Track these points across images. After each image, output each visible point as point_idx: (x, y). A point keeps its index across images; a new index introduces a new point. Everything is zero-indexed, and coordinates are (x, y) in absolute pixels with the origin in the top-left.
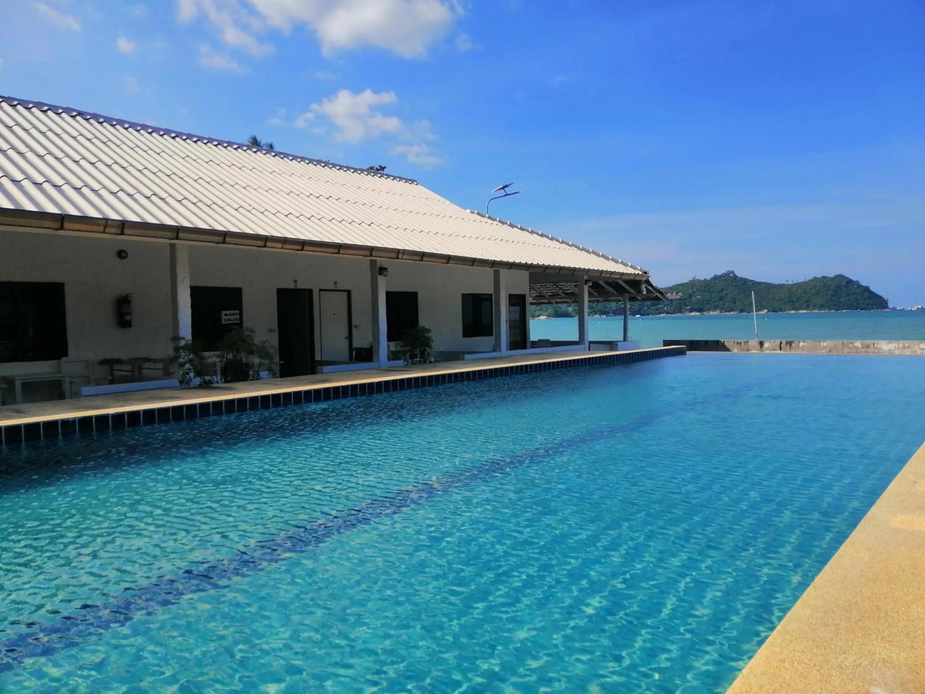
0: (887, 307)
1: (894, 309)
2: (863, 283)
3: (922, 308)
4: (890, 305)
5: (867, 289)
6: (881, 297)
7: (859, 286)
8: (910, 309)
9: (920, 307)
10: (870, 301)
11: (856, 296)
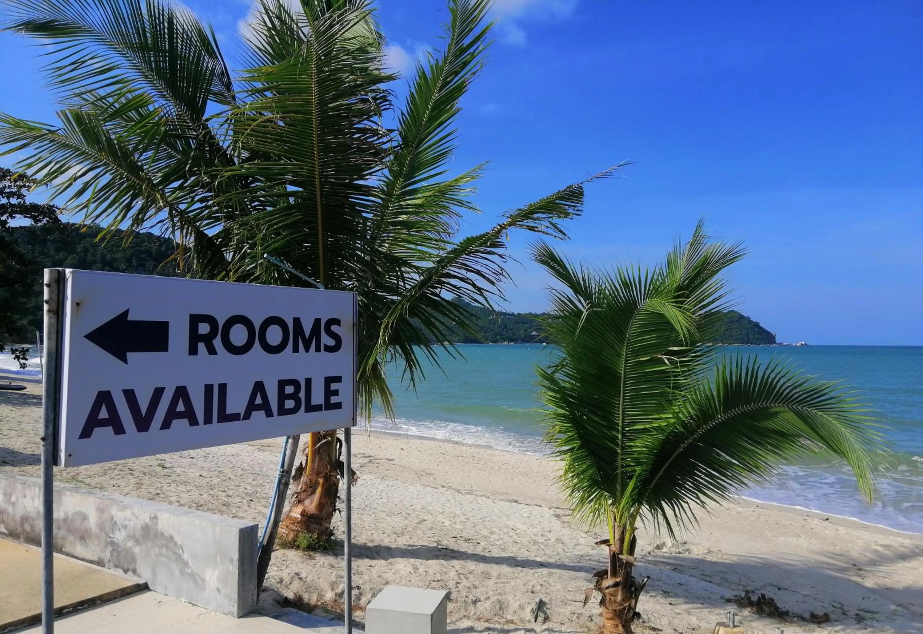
0: (774, 342)
1: (781, 344)
2: (754, 319)
3: (805, 344)
4: (778, 340)
5: (757, 325)
6: (769, 333)
7: (750, 322)
8: (794, 344)
9: (803, 343)
10: (759, 336)
11: (746, 331)
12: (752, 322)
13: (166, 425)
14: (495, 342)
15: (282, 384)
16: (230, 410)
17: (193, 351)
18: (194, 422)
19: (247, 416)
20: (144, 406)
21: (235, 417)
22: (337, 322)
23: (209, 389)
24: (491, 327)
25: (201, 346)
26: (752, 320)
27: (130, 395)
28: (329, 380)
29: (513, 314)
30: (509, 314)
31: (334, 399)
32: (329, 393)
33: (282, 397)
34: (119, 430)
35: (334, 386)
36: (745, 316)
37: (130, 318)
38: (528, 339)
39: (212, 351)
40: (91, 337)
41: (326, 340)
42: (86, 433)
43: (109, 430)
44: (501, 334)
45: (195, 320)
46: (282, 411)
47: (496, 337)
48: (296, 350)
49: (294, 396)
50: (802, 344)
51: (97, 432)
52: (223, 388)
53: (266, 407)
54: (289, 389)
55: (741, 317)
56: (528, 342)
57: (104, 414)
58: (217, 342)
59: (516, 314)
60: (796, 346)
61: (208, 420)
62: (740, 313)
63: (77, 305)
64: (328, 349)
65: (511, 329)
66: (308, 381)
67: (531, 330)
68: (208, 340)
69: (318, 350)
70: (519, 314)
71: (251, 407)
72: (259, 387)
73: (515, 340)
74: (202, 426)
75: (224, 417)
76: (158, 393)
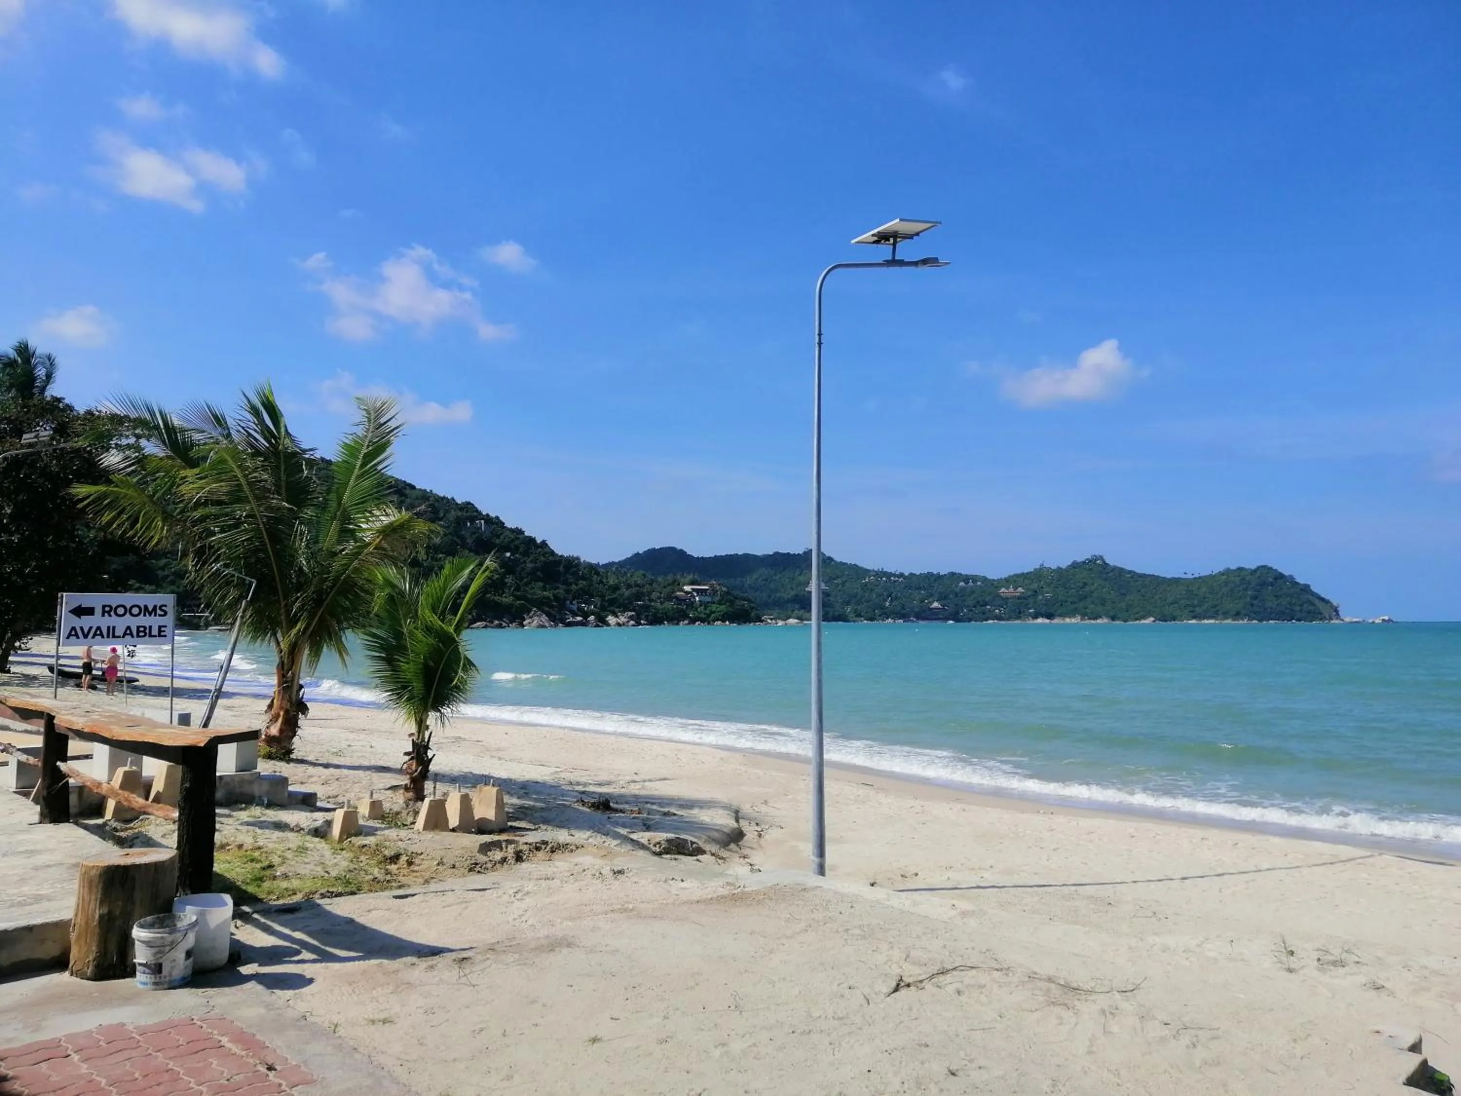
0: (1338, 617)
1: (1348, 620)
2: (1301, 580)
3: (1390, 620)
4: (1343, 615)
6: (1328, 602)
7: (1294, 583)
8: (1371, 621)
9: (1386, 618)
10: (1312, 607)
11: (1288, 599)
12: (1297, 583)
13: (93, 637)
14: (872, 619)
15: (138, 627)
16: (116, 634)
17: (103, 615)
18: (103, 637)
19: (123, 637)
20: (86, 631)
21: (119, 637)
22: (166, 606)
23: (109, 628)
24: (867, 595)
25: (106, 614)
26: (1298, 580)
27: (82, 628)
28: (160, 627)
29: (902, 575)
30: (894, 575)
31: (163, 634)
32: (160, 631)
33: (138, 632)
34: (78, 637)
35: (163, 629)
36: (1286, 574)
37: (83, 606)
38: (925, 615)
39: (110, 616)
40: (71, 612)
41: (159, 612)
42: (68, 638)
43: (75, 637)
44: (882, 607)
45: (104, 607)
46: (138, 636)
47: (874, 611)
48: (145, 615)
49: (144, 631)
50: (1383, 620)
51: (71, 637)
52: (114, 628)
53: (131, 635)
54: (142, 629)
55: (1280, 576)
56: (924, 619)
57: (73, 633)
58: (112, 613)
59: (907, 574)
60: (1374, 622)
61: (108, 637)
62: (1276, 570)
63: (67, 603)
64: (160, 615)
65: (897, 598)
66: (150, 627)
67: (931, 599)
68: (109, 613)
69: (155, 615)
70: (911, 574)
71: (125, 634)
72: (129, 628)
73: (904, 617)
74: (106, 639)
75: (114, 636)
76: (91, 628)
